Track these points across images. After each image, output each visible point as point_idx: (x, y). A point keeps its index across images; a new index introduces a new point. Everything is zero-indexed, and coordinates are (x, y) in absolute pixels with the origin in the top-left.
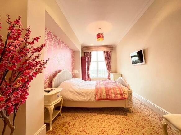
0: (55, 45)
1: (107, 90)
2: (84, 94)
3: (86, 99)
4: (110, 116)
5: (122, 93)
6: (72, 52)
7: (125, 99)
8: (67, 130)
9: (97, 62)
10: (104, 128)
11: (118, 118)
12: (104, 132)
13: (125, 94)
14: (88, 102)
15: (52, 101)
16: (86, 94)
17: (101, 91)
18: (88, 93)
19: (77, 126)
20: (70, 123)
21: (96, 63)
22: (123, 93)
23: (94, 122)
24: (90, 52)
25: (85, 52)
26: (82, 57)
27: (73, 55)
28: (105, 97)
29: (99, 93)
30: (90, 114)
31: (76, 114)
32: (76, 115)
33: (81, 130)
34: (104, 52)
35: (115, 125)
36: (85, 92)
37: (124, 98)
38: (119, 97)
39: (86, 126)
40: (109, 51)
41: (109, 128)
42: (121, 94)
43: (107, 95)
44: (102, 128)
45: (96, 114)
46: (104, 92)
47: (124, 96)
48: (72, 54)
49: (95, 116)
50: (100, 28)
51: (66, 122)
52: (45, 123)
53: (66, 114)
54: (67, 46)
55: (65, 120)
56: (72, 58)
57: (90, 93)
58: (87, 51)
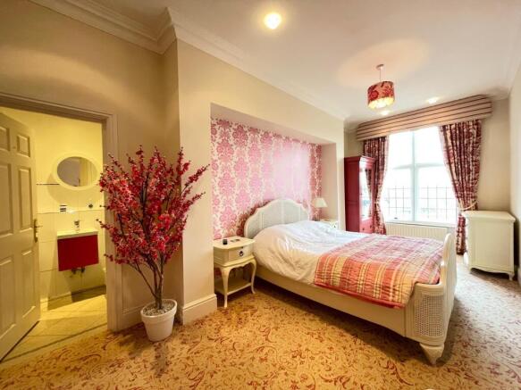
0: (253, 149)
1: (349, 266)
2: (293, 263)
3: (296, 275)
4: (348, 336)
5: (389, 288)
6: (312, 150)
7: (392, 306)
8: (243, 319)
9: (414, 168)
10: (307, 350)
11: (365, 352)
12: (298, 357)
13: (397, 293)
14: (300, 283)
15: (228, 260)
16: (297, 262)
17: (331, 265)
18: (303, 263)
19: (263, 321)
20: (256, 311)
21: (408, 172)
22: (391, 286)
23: (298, 330)
24: (384, 138)
25: (365, 141)
26: (345, 159)
27: (317, 159)
28: (337, 282)
29: (325, 270)
30: (304, 312)
31: (278, 301)
32: (276, 302)
33: (262, 329)
34: (444, 127)
35: (337, 359)
36: (296, 259)
37: (390, 303)
38: (377, 295)
39: (277, 329)
40: (464, 120)
41: (317, 357)
42: (385, 288)
43: (343, 279)
44: (303, 348)
45: (317, 319)
46: (338, 269)
47: (391, 298)
48: (312, 155)
49: (311, 320)
50: (382, 65)
51: (252, 307)
52: (216, 292)
53: (262, 294)
54: (293, 140)
55: (252, 304)
56: (313, 166)
57: (306, 264)
58: (373, 137)
